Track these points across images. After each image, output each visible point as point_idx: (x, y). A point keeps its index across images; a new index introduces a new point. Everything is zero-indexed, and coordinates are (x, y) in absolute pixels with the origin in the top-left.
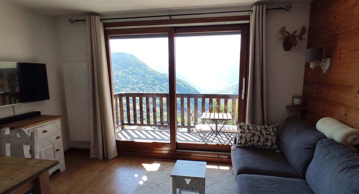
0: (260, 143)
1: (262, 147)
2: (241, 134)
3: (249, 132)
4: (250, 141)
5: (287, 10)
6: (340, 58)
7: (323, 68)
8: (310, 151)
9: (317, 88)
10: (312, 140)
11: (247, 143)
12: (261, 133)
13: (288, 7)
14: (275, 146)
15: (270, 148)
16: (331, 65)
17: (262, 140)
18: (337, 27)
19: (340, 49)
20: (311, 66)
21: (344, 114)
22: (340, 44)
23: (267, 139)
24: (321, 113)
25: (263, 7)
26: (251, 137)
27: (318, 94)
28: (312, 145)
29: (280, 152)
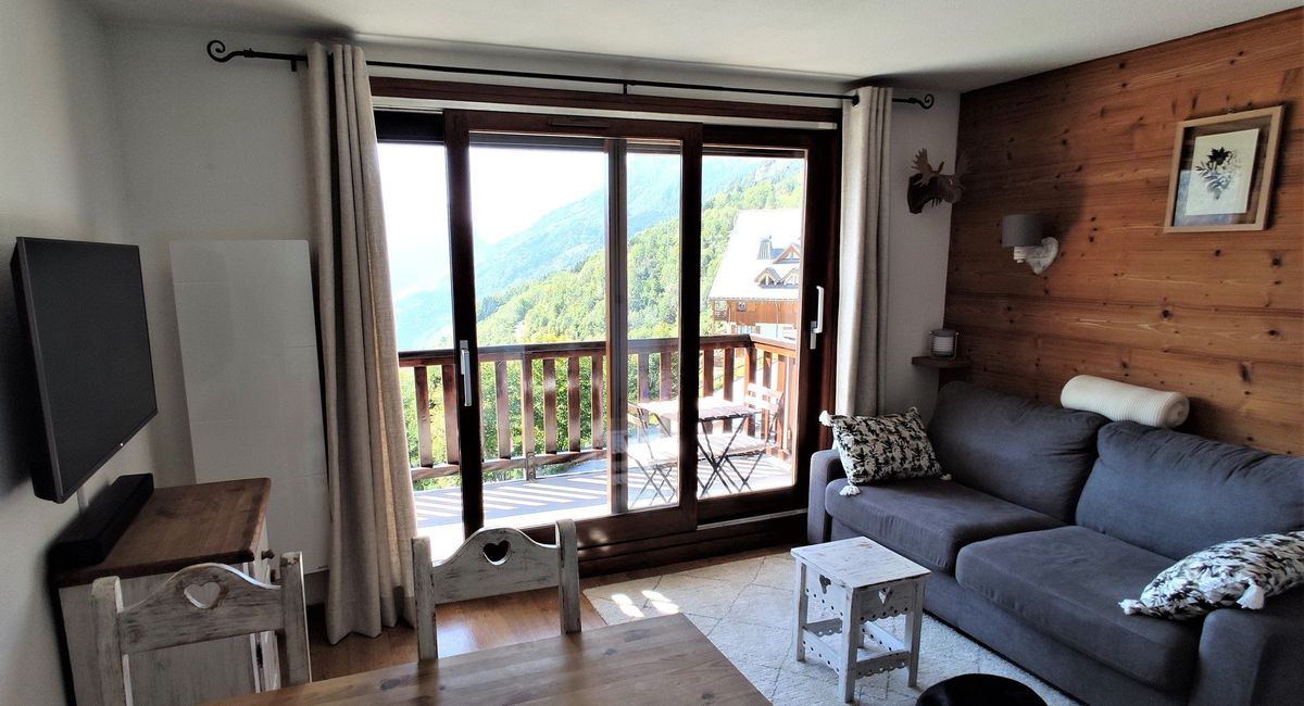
0: (906, 465)
2: (858, 448)
3: (875, 437)
4: (886, 462)
5: (926, 108)
6: (1092, 239)
7: (1036, 260)
8: (1077, 456)
9: (1009, 309)
10: (1078, 431)
11: (879, 469)
12: (900, 437)
13: (929, 98)
14: (937, 465)
15: (930, 473)
16: (1061, 254)
17: (909, 454)
18: (1076, 168)
19: (1093, 219)
20: (1018, 255)
21: (1117, 364)
22: (1090, 207)
23: (918, 451)
24: (1033, 368)
25: (886, 93)
26: (885, 453)
27: (1011, 322)
28: (1081, 442)
29: (953, 479)
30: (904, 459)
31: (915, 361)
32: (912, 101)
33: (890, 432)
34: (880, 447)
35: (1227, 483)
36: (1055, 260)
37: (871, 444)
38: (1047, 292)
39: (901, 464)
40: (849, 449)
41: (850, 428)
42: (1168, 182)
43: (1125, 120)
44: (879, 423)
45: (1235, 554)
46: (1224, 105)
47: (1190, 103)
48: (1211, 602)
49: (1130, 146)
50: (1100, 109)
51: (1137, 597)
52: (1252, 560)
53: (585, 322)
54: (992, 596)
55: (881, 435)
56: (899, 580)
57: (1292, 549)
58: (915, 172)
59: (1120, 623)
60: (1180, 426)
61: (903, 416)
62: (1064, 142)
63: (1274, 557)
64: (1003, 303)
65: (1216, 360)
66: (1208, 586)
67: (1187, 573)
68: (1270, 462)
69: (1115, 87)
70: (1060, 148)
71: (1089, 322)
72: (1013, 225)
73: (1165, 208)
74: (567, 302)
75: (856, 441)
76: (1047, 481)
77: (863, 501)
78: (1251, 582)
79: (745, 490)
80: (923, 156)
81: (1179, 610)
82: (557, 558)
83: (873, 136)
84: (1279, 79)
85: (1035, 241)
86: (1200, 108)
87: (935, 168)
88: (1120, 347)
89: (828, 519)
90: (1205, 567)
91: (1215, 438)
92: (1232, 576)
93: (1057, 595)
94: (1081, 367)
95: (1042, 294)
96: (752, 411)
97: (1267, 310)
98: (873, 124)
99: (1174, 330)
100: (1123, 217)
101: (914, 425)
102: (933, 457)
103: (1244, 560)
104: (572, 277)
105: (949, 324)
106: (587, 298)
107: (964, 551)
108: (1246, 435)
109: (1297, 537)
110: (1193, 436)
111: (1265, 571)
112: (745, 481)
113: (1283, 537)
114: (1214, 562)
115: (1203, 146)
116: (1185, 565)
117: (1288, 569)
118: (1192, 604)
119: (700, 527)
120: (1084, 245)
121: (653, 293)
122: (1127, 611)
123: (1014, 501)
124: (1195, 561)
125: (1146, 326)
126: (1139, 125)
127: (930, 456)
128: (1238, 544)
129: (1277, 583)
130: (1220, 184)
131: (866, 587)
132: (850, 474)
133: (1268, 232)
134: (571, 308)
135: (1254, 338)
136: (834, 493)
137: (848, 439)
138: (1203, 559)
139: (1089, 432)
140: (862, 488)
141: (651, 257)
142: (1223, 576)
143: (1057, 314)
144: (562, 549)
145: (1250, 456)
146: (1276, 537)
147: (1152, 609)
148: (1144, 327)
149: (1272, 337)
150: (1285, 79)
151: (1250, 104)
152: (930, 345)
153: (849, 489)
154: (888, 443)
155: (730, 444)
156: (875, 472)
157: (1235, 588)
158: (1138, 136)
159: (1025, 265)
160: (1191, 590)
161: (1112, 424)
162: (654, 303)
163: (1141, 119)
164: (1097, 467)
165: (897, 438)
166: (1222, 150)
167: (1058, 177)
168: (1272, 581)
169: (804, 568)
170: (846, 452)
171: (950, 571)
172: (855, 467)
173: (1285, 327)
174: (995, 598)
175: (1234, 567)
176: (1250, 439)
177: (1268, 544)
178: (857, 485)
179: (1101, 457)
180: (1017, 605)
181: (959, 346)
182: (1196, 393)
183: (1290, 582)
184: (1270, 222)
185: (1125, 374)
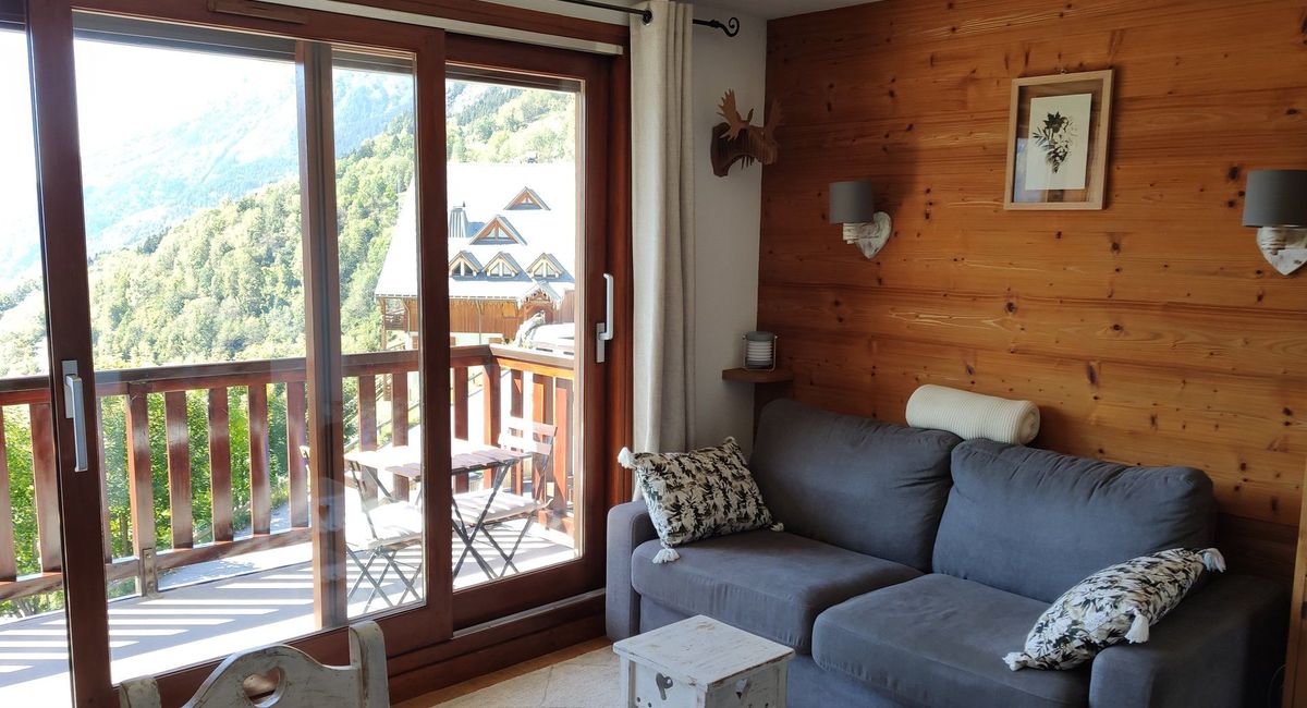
0: (732, 515)
1: (742, 525)
2: (671, 496)
3: (691, 480)
4: (708, 513)
5: (731, 35)
6: (927, 216)
7: (866, 241)
8: (927, 487)
9: (837, 303)
10: (929, 455)
11: (700, 523)
12: (721, 477)
13: (733, 22)
14: (766, 512)
15: (759, 523)
16: (894, 233)
17: (734, 499)
18: (907, 126)
19: (928, 191)
20: (849, 234)
21: (964, 370)
22: (928, 176)
23: (743, 494)
24: (867, 379)
25: (685, 10)
26: (705, 500)
27: (841, 320)
28: (935, 466)
29: (786, 529)
30: (728, 506)
31: (726, 375)
32: (714, 24)
33: (708, 471)
34: (698, 492)
35: (1090, 503)
36: (888, 241)
37: (687, 489)
38: (880, 281)
39: (725, 513)
40: (660, 498)
41: (659, 469)
42: (1006, 149)
43: (959, 71)
44: (693, 460)
45: (1113, 583)
46: (1054, 63)
47: (1023, 59)
48: (1097, 642)
49: (963, 104)
50: (928, 57)
51: (1020, 648)
52: (1131, 588)
53: (166, 334)
54: (860, 674)
55: (698, 476)
56: (759, 666)
57: (1161, 571)
58: (718, 120)
59: (1006, 682)
60: (1032, 441)
61: (720, 449)
62: (892, 94)
63: (1147, 582)
64: (830, 296)
65: (1062, 361)
66: (1094, 624)
67: (1070, 612)
68: (1127, 474)
69: (943, 31)
70: (887, 100)
71: (928, 319)
72: (842, 196)
73: (1004, 181)
74: (133, 303)
75: (668, 486)
76: (896, 521)
77: (684, 568)
78: (1136, 612)
79: (510, 572)
80: (730, 100)
81: (1066, 657)
82: (355, 686)
83: (671, 69)
84: (1107, 39)
85: (865, 218)
86: (1033, 66)
87: (744, 117)
88: (964, 349)
89: (636, 598)
90: (1087, 602)
91: (1069, 453)
92: (1116, 607)
93: (935, 659)
94: (922, 375)
95: (876, 284)
96: (517, 454)
97: (1109, 302)
98: (671, 54)
99: (1019, 326)
100: (961, 189)
101: (734, 460)
102: (760, 502)
103: (1123, 589)
104: (143, 260)
105: (765, 325)
106: (168, 295)
107: (821, 619)
108: (1096, 448)
109: (1162, 558)
110: (1049, 452)
111: (1144, 598)
112: (508, 560)
113: (1150, 559)
114: (1096, 595)
115: (1040, 109)
116: (1065, 602)
117: (1162, 593)
118: (1078, 648)
119: (458, 634)
120: (918, 222)
121: (281, 287)
122: (1013, 666)
123: (862, 549)
124: (1077, 594)
125: (990, 322)
126: (971, 79)
127: (757, 500)
128: (1111, 571)
129: (1155, 610)
130: (1057, 155)
131: (721, 681)
132: (663, 533)
133: (1108, 213)
134: (140, 313)
135: (1099, 333)
136: (645, 561)
137: (658, 484)
138: (1083, 594)
139: (940, 455)
140: (682, 550)
141: (276, 230)
142: (1108, 609)
143: (892, 310)
144: (364, 669)
145: (1107, 470)
146: (1145, 560)
147: (1037, 660)
148: (988, 324)
149: (1117, 332)
150: (1112, 40)
151: (1081, 65)
152: (744, 353)
153: (665, 553)
154: (708, 487)
155: (488, 506)
156: (697, 527)
157: (1120, 622)
158: (972, 91)
159: (855, 249)
160: (1077, 630)
161: (964, 443)
162: (284, 303)
163: (974, 72)
164: (953, 496)
165: (717, 478)
166: (1058, 115)
167: (887, 136)
168: (1151, 608)
169: (632, 666)
170: (657, 503)
171: (804, 650)
172: (670, 522)
173: (1128, 321)
174: (864, 675)
175: (1117, 597)
176: (1101, 451)
177: (1140, 568)
178: (674, 546)
179: (956, 483)
180: (890, 680)
181: (778, 353)
182: (1046, 401)
183: (1165, 608)
184: (1107, 203)
185: (971, 382)
